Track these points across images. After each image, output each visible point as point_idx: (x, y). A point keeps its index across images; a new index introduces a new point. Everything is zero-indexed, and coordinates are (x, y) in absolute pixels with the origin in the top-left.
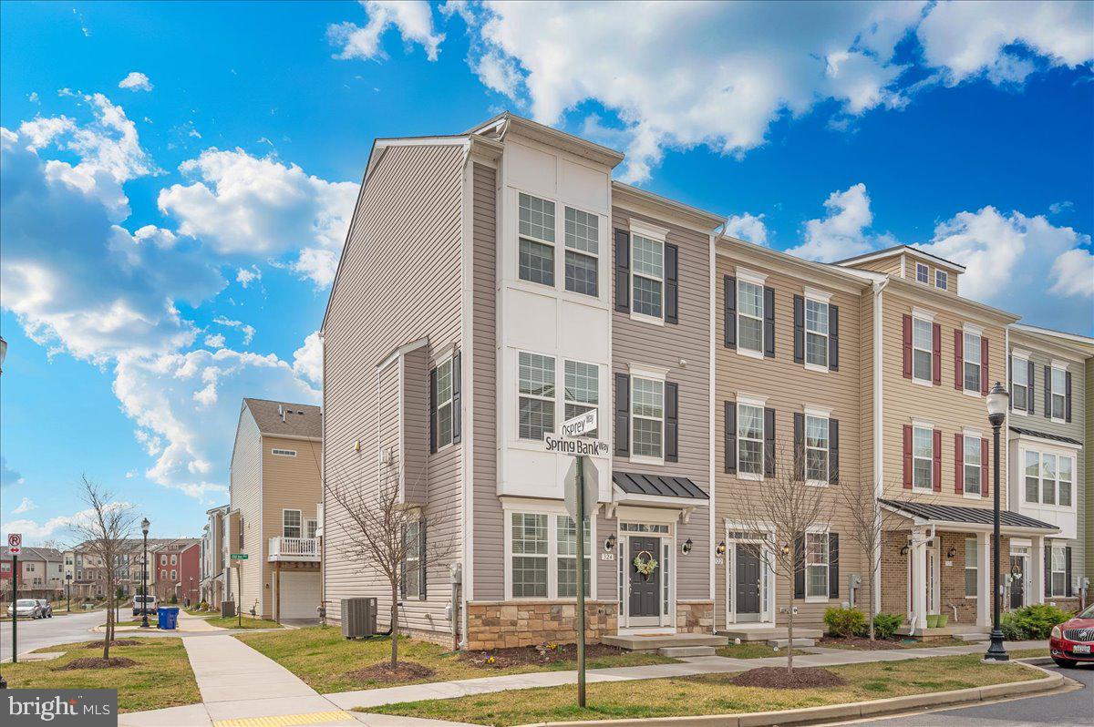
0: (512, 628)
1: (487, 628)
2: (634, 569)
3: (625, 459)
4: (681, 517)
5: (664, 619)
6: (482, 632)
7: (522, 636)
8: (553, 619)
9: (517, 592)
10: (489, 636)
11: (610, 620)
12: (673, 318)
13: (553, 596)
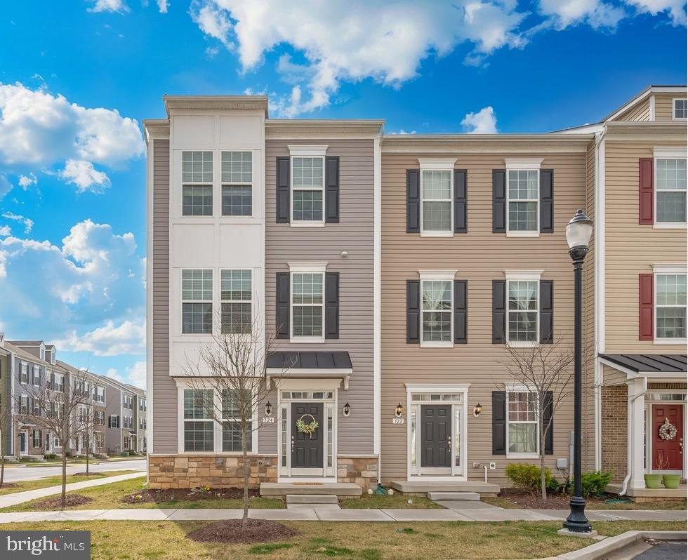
0: (183, 474)
1: (164, 473)
2: (295, 429)
3: (286, 341)
4: (342, 384)
5: (327, 470)
6: (160, 476)
7: (192, 480)
8: (218, 468)
9: (188, 447)
10: (165, 479)
11: (270, 471)
12: (333, 218)
13: (218, 450)
